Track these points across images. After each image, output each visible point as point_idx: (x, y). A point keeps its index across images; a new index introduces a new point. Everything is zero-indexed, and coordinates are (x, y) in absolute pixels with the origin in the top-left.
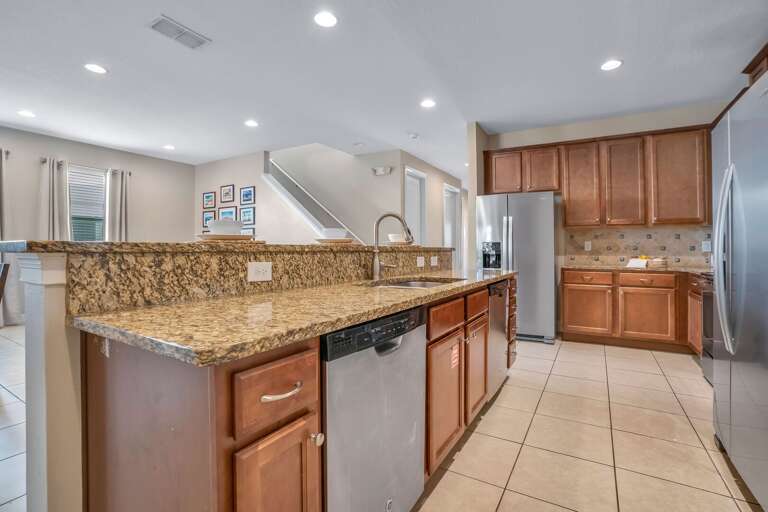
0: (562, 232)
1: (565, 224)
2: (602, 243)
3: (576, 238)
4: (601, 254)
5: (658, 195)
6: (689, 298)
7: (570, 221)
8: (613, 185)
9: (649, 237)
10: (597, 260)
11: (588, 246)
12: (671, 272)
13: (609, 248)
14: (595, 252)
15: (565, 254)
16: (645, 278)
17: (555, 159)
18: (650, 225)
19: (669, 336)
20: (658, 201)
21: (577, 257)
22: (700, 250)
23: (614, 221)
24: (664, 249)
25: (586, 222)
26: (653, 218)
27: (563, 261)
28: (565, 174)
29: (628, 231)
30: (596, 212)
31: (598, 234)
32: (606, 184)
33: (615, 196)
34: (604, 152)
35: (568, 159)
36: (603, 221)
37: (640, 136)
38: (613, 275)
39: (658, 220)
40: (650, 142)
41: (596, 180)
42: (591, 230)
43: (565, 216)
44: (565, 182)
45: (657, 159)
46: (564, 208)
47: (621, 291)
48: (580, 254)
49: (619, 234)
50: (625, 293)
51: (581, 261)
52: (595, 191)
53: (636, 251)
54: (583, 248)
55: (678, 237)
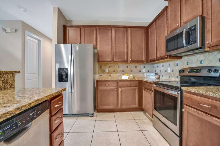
0: (97, 64)
1: (98, 61)
2: (112, 69)
3: (102, 67)
4: (111, 74)
5: (131, 50)
6: (143, 91)
7: (100, 60)
8: (117, 46)
9: (127, 67)
10: (110, 76)
11: (107, 70)
12: (137, 81)
13: (114, 71)
14: (109, 73)
15: (98, 74)
16: (128, 84)
17: (95, 32)
18: (129, 62)
19: (136, 106)
20: (131, 53)
21: (102, 75)
22: (142, 71)
23: (116, 60)
24: (132, 71)
25: (107, 60)
26: (130, 60)
27: (97, 77)
28: (98, 39)
29: (121, 65)
30: (111, 56)
31: (110, 66)
32: (114, 45)
33: (117, 50)
34: (113, 32)
35: (100, 33)
36: (113, 60)
37: (126, 27)
38: (117, 83)
39: (132, 60)
40: (129, 30)
41: (110, 43)
42: (108, 64)
43: (98, 58)
44: (98, 43)
45: (131, 37)
46: (98, 54)
47: (120, 89)
48: (104, 74)
49: (118, 66)
50: (122, 90)
51: (104, 77)
52: (110, 47)
53: (124, 73)
54: (105, 71)
55: (136, 67)
